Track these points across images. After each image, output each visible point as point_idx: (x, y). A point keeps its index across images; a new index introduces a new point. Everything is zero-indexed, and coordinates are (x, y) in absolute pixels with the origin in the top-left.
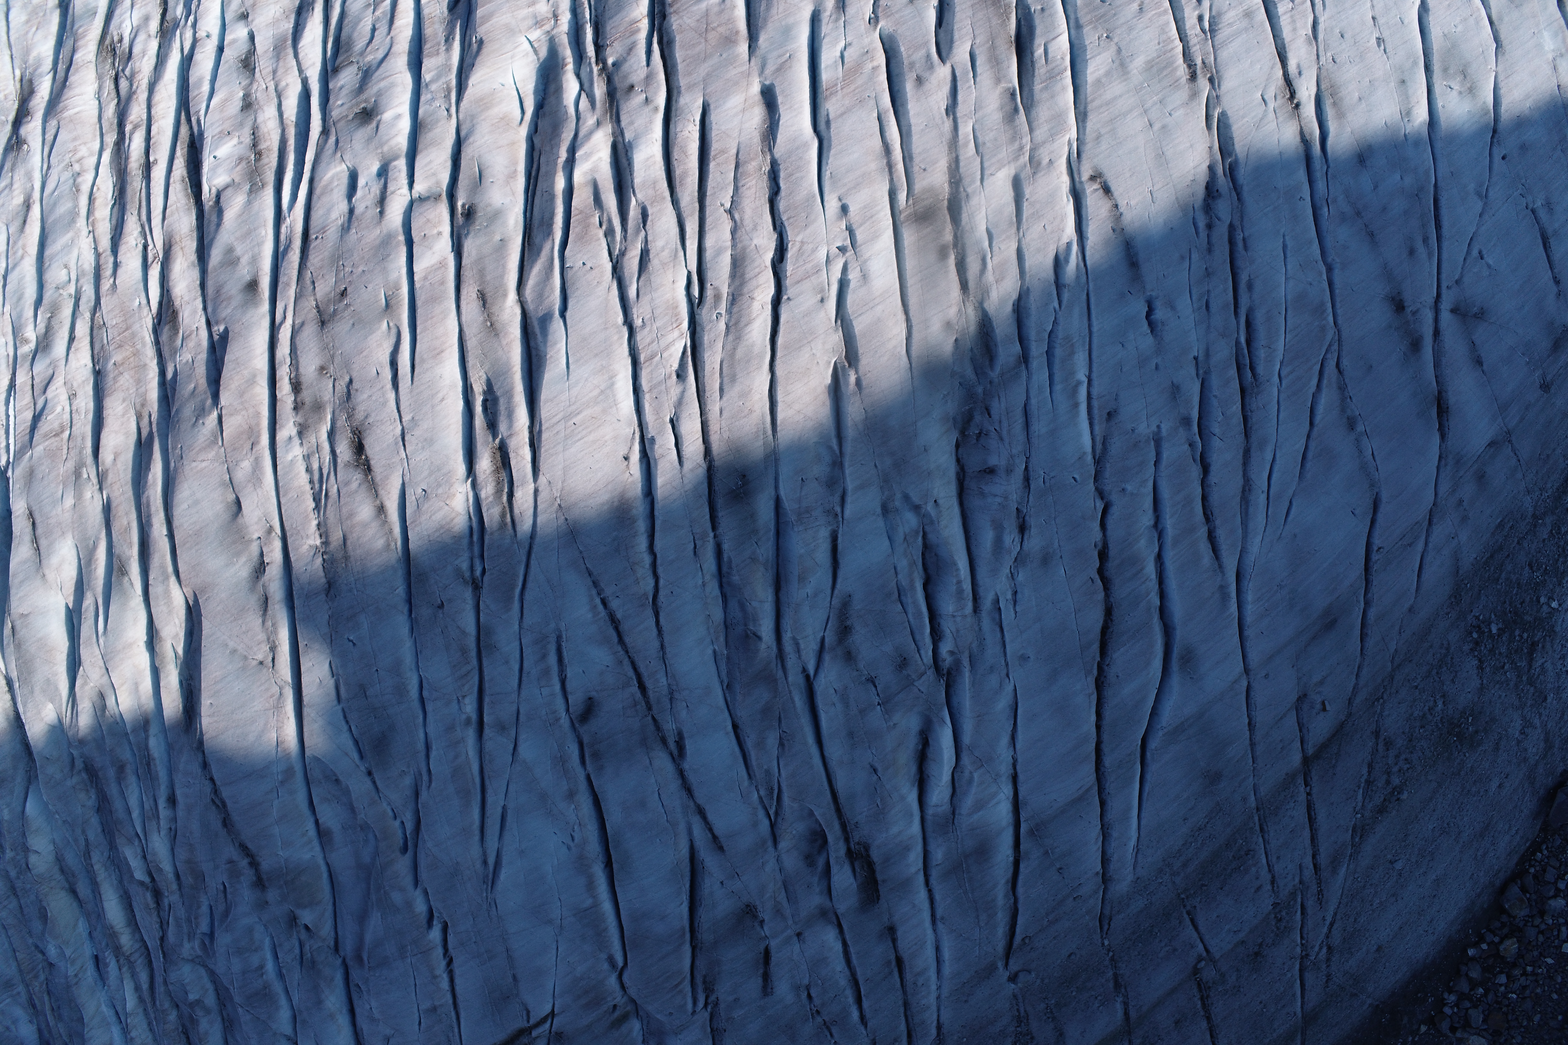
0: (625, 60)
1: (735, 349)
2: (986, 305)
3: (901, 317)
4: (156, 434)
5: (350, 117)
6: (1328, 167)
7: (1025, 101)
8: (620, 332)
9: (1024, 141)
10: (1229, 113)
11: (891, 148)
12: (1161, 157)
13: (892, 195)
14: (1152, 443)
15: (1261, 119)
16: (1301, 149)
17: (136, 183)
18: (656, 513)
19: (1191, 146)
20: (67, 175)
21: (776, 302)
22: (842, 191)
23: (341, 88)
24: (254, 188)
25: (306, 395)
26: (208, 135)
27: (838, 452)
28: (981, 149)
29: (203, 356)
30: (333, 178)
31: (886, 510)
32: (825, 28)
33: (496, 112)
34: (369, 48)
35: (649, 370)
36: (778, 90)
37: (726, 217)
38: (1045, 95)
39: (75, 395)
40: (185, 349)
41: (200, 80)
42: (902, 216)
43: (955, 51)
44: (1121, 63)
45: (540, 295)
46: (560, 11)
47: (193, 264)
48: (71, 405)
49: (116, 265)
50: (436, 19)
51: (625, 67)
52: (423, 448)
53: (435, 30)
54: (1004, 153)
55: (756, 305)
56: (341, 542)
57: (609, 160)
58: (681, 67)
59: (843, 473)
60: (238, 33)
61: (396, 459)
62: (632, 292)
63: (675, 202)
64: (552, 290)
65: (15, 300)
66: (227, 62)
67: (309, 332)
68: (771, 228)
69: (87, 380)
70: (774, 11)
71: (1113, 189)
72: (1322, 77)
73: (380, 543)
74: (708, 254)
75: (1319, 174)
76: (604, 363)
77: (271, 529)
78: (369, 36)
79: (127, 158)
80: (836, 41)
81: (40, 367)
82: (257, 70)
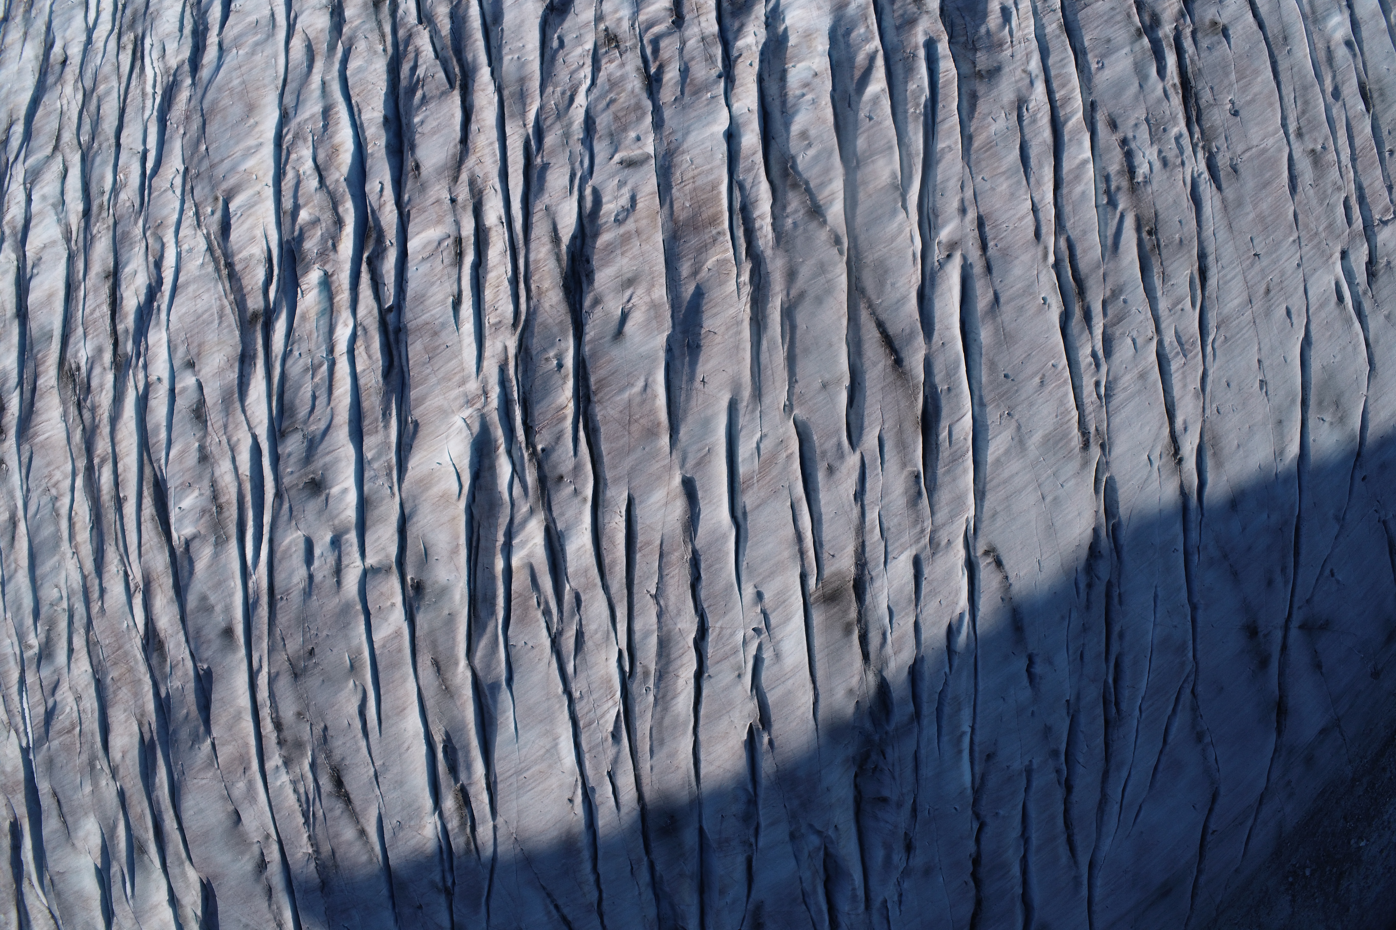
0: (553, 449)
1: (662, 718)
2: (885, 674)
3: (809, 686)
4: (157, 742)
5: (301, 486)
6: (1203, 515)
7: (928, 483)
8: (561, 701)
9: (926, 524)
10: (1117, 478)
11: (803, 536)
12: (1051, 528)
13: (803, 578)
14: (1024, 775)
15: (1147, 479)
16: (1180, 502)
17: (110, 515)
18: (599, 846)
19: (1079, 514)
20: (45, 499)
21: (699, 675)
22: (757, 580)
23: (289, 455)
24: (220, 541)
25: (287, 734)
26: (172, 485)
27: (752, 793)
28: (885, 535)
29: (191, 686)
30: (291, 543)
31: (793, 836)
32: (742, 420)
33: (436, 491)
34: (312, 418)
35: (587, 734)
36: (698, 485)
37: (652, 602)
38: (947, 479)
39: (80, 697)
40: (174, 677)
41: (157, 426)
42: (812, 598)
43: (865, 438)
44: (1020, 441)
45: (488, 666)
46: (489, 388)
47: (171, 599)
48: (78, 706)
49: (102, 591)
50: (372, 390)
51: (554, 457)
52: (395, 788)
53: (372, 403)
54: (906, 538)
55: (681, 682)
56: (330, 853)
57: (543, 543)
58: (606, 459)
59: (757, 809)
60: (187, 381)
61: (372, 796)
62: (570, 668)
63: (606, 588)
64: (499, 662)
65: (14, 609)
66: (179, 412)
67: (284, 682)
68: (693, 612)
69: (89, 684)
70: (693, 403)
71: (1004, 562)
72: (1206, 430)
73: (364, 858)
74: (637, 636)
75: (1193, 525)
76: (548, 728)
77: (268, 836)
78: (310, 403)
79: (99, 490)
80: (753, 433)
81: (46, 672)
82: (209, 423)
